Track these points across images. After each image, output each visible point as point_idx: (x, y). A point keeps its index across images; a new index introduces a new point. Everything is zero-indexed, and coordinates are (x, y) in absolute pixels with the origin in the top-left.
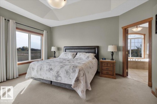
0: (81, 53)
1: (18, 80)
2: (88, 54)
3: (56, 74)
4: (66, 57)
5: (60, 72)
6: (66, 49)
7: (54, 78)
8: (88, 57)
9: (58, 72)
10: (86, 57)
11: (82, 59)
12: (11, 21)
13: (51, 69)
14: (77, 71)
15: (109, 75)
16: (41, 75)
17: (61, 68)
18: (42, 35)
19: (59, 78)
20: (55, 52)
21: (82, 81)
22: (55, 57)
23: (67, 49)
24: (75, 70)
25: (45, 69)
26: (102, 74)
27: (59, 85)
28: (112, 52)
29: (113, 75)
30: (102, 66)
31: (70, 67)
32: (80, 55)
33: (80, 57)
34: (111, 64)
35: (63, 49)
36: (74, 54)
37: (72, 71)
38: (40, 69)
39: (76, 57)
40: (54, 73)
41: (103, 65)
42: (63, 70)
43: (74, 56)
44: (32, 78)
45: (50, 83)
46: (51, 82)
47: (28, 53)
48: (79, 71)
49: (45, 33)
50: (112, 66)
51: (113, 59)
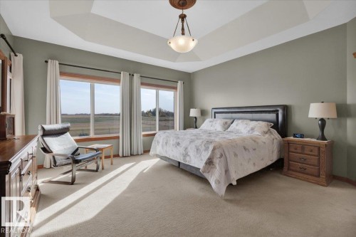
0: (240, 121)
1: (142, 157)
2: (253, 124)
3: (184, 152)
4: (212, 128)
5: (189, 148)
6: (215, 113)
7: (182, 158)
8: (252, 129)
9: (186, 149)
10: (249, 129)
11: (241, 133)
12: (135, 75)
13: (178, 144)
14: (211, 148)
15: (308, 174)
16: (166, 151)
17: (191, 142)
18: (175, 88)
19: (188, 159)
20: (196, 118)
21: (217, 166)
22: (196, 128)
23: (218, 112)
24: (208, 147)
25: (172, 142)
26: (288, 169)
27: (188, 169)
28: (322, 120)
29: (319, 176)
30: (289, 151)
31: (202, 142)
32: (237, 125)
33: (237, 128)
34: (312, 148)
35: (211, 112)
36: (226, 123)
37: (203, 148)
38: (166, 143)
39: (229, 130)
40: (181, 149)
41: (292, 149)
42: (193, 145)
43: (226, 126)
44: (157, 156)
45: (177, 165)
46: (179, 163)
47: (155, 120)
48: (214, 149)
49: (179, 85)
50: (316, 154)
51: (323, 138)
